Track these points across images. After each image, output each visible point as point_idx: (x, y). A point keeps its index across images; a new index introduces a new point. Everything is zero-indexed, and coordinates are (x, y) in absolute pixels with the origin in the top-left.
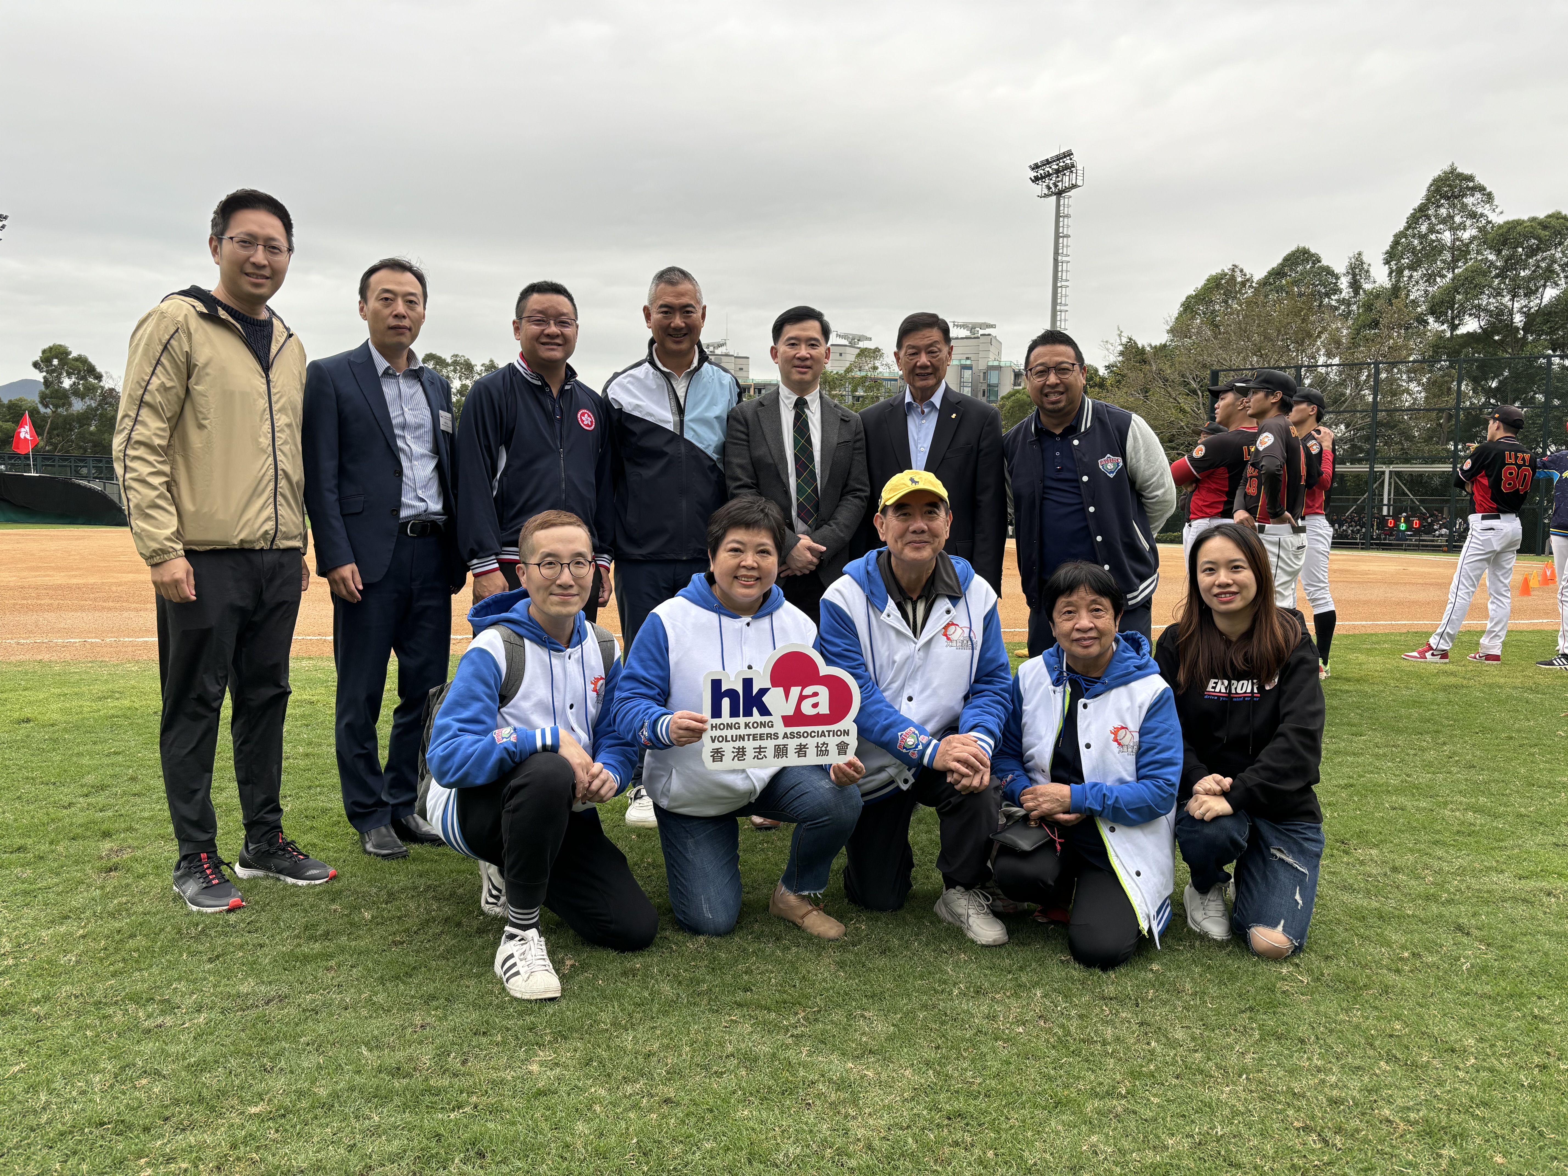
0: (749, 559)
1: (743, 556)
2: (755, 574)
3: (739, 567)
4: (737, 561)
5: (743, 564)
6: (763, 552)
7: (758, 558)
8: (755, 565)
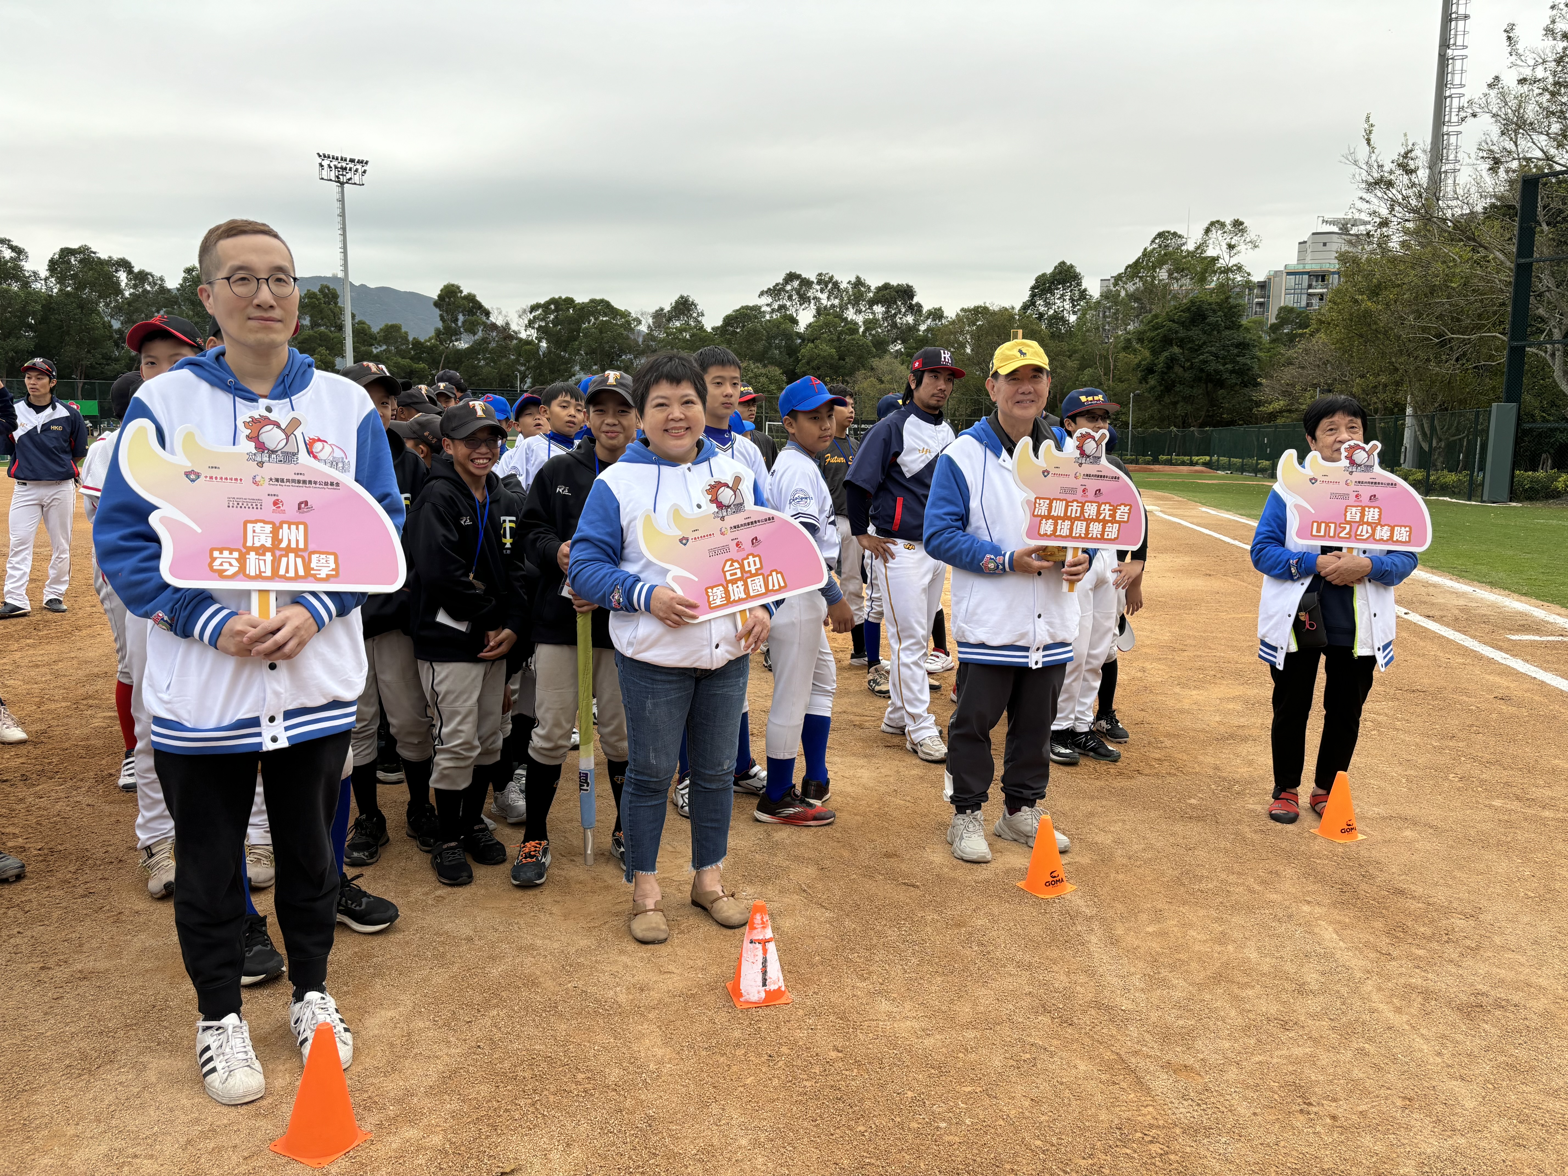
0: (677, 412)
1: (669, 410)
2: (683, 424)
3: (667, 420)
4: (665, 414)
5: (670, 417)
6: (687, 402)
7: (683, 408)
8: (682, 416)
